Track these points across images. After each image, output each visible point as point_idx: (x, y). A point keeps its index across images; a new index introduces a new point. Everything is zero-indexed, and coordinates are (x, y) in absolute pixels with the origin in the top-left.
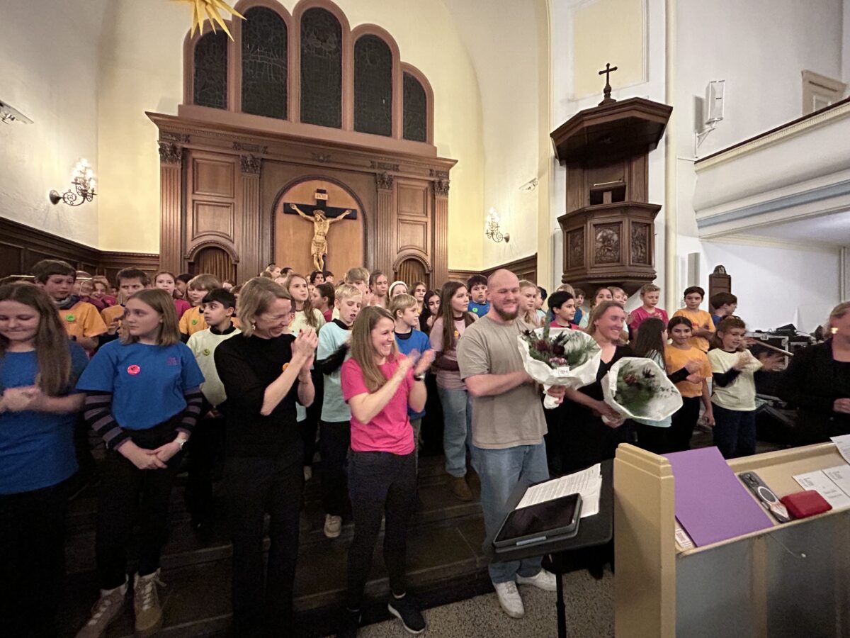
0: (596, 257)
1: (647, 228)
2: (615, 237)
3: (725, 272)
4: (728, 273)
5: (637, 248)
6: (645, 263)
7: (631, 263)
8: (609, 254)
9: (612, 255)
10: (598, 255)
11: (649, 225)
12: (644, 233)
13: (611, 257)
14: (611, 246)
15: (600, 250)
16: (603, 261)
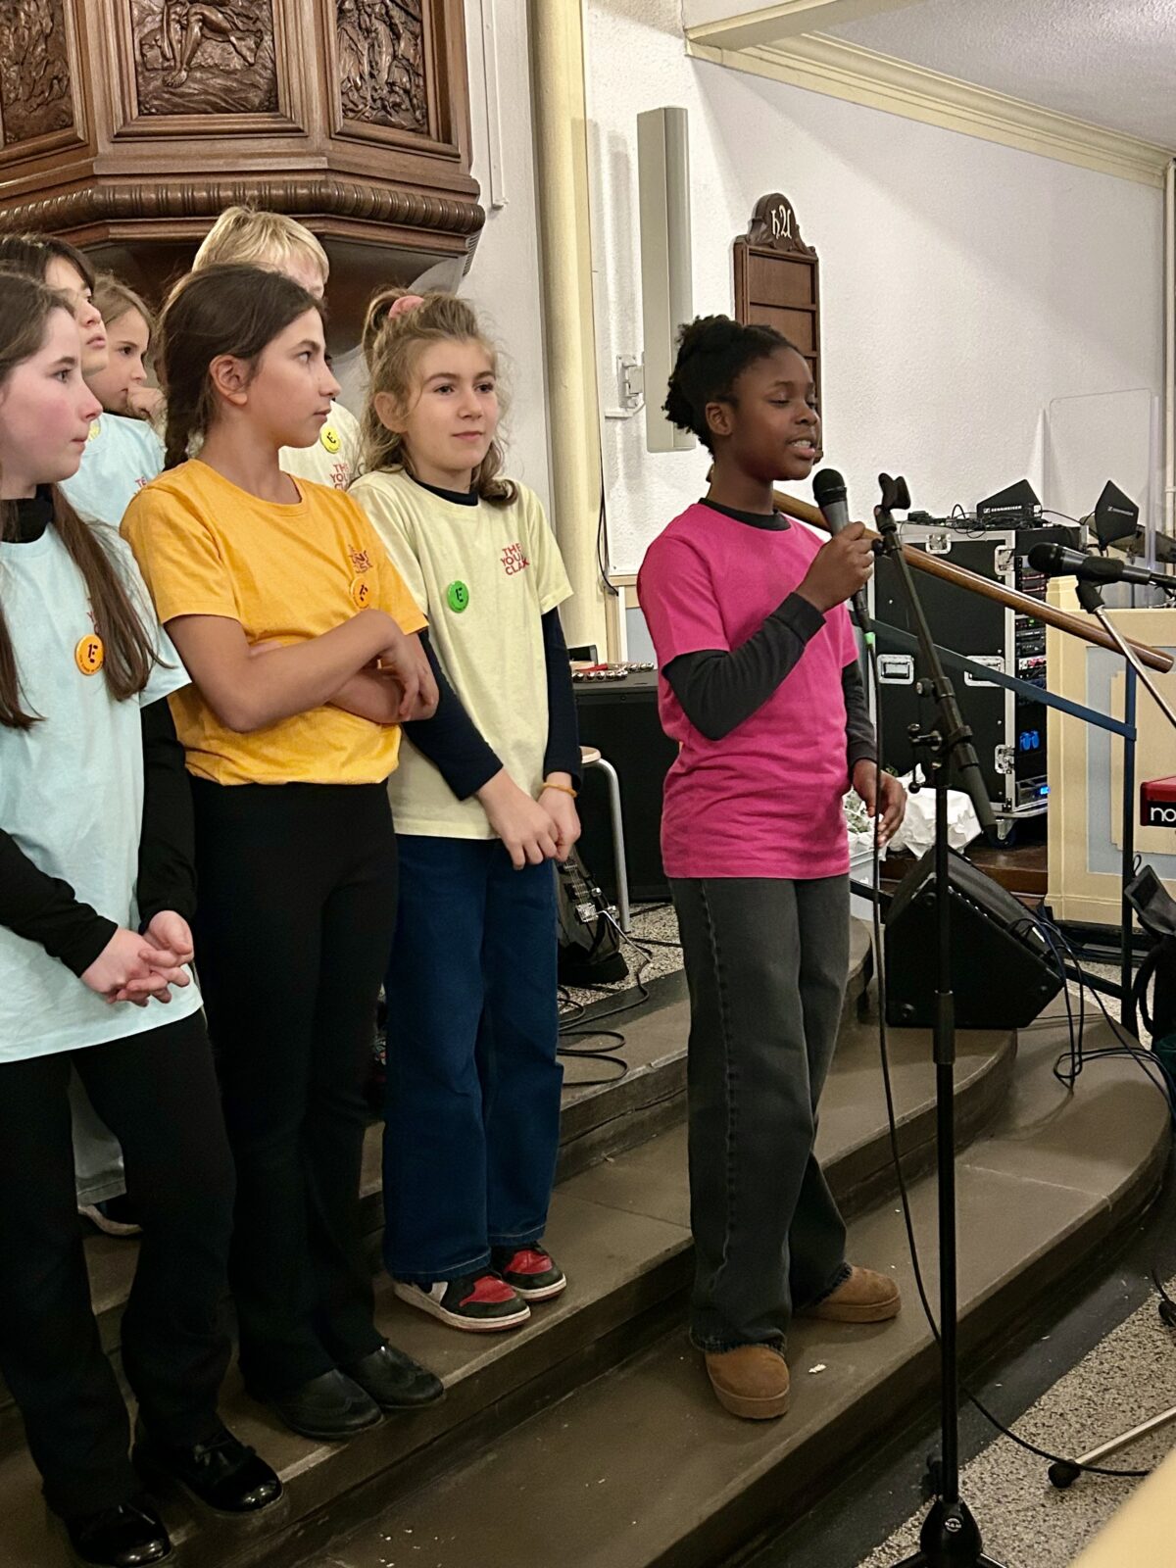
7: (341, 124)
16: (182, 95)
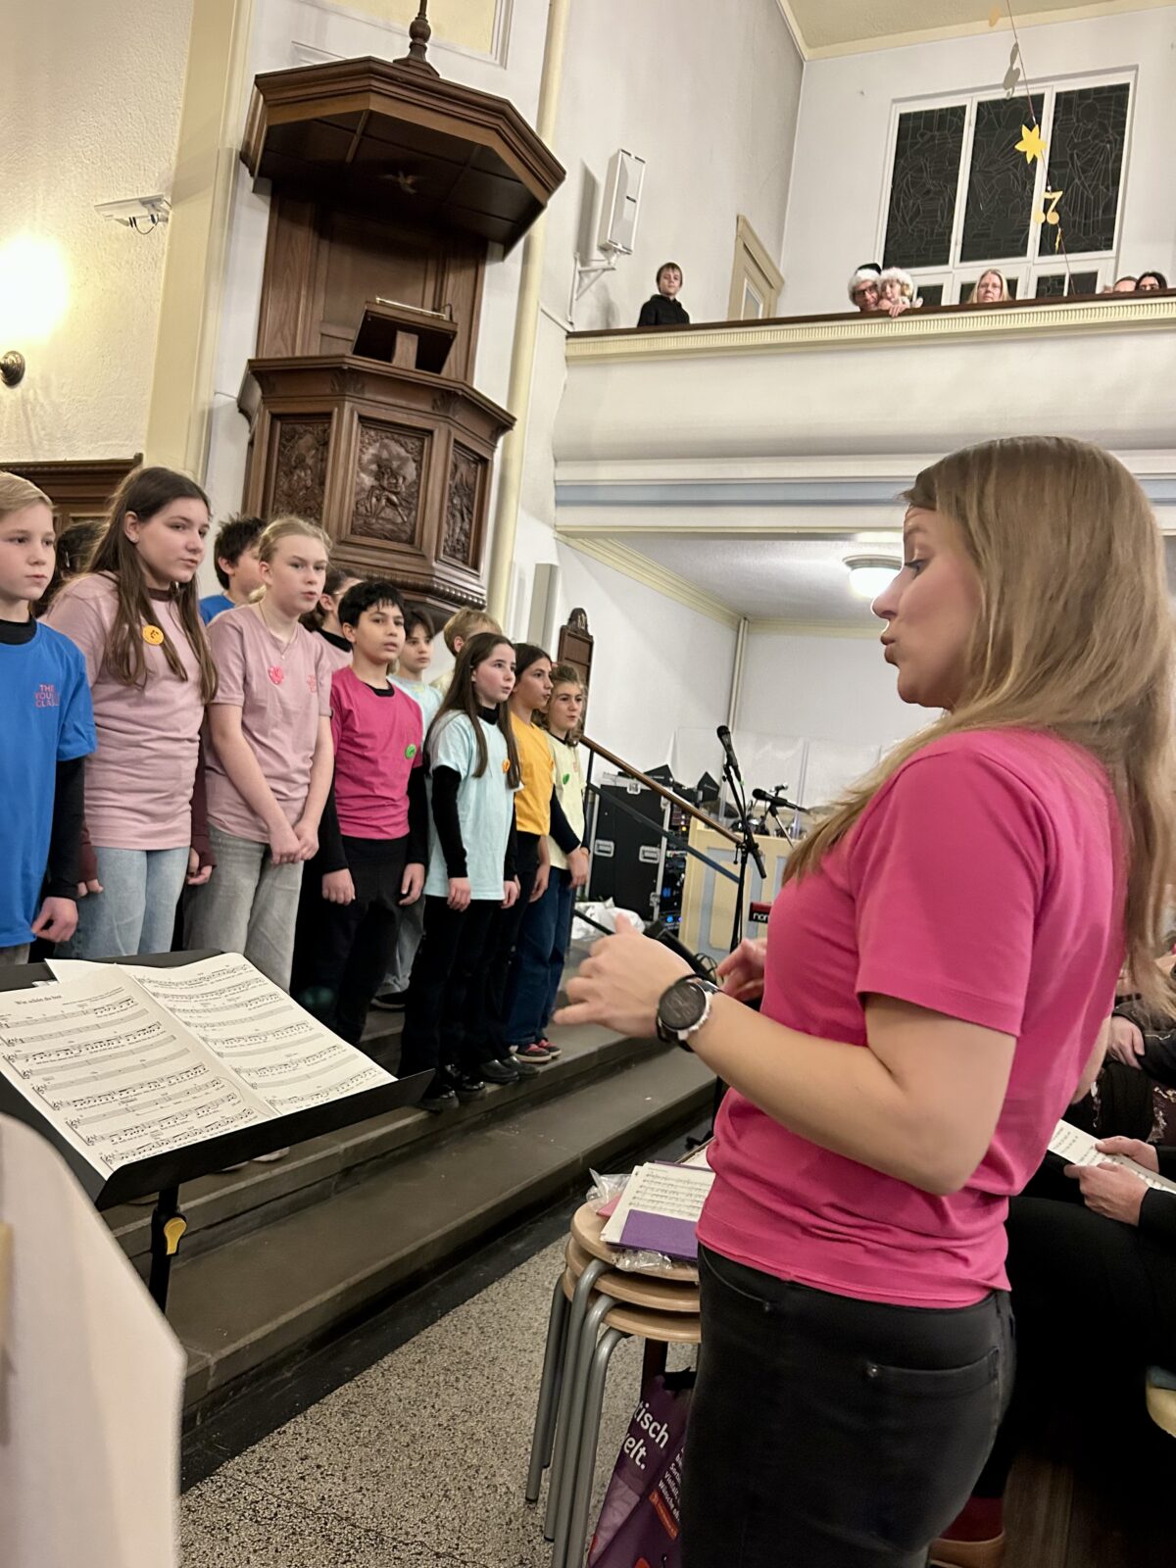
0: (356, 513)
1: (480, 468)
2: (410, 470)
3: (586, 626)
4: (591, 632)
5: (454, 516)
6: (465, 562)
7: (442, 555)
8: (389, 513)
9: (399, 520)
10: (362, 510)
11: (484, 463)
12: (471, 480)
13: (394, 523)
14: (396, 494)
15: (369, 497)
16: (372, 529)
